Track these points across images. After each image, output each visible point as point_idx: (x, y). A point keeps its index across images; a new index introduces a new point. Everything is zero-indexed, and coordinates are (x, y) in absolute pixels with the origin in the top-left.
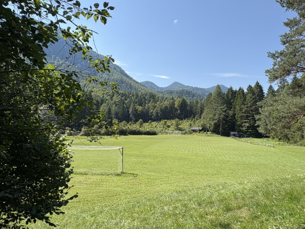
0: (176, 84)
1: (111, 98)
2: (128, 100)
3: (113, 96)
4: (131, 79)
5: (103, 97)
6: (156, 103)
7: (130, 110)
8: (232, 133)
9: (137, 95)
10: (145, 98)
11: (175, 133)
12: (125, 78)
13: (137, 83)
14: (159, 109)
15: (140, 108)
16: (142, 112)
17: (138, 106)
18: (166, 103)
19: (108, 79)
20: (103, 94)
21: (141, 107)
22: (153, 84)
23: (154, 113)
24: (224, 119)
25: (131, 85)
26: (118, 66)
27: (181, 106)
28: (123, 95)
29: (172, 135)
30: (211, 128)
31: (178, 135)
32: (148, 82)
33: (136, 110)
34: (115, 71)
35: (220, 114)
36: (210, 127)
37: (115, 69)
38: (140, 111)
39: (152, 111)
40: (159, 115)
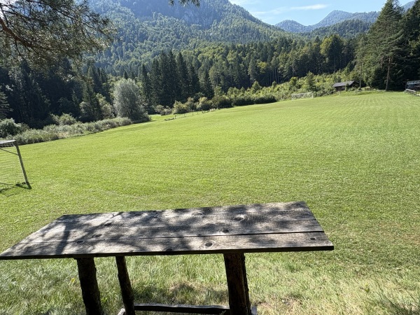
0: (335, 14)
1: (224, 57)
2: (248, 55)
3: (228, 53)
4: (258, 22)
5: (214, 57)
6: (288, 52)
7: (250, 70)
8: (410, 83)
9: (262, 46)
10: (273, 48)
11: (306, 96)
12: (249, 23)
13: (268, 26)
14: (293, 61)
15: (263, 65)
16: (267, 70)
17: (261, 62)
18: (306, 50)
19: (226, 30)
20: (214, 53)
21: (264, 63)
22: (295, 23)
23: (286, 70)
24: (395, 60)
25: (258, 32)
26: (238, 7)
27: (331, 51)
28: (240, 49)
29: (300, 100)
30: (370, 80)
31: (310, 98)
32: (286, 23)
33: (258, 69)
34: (235, 16)
35: (387, 51)
36: (367, 79)
37: (234, 12)
38: (264, 70)
39: (282, 66)
40: (294, 70)
